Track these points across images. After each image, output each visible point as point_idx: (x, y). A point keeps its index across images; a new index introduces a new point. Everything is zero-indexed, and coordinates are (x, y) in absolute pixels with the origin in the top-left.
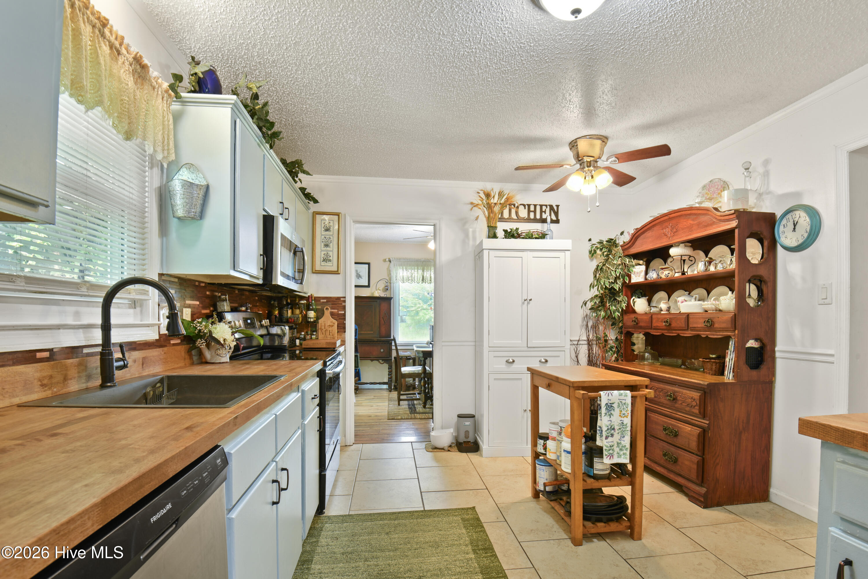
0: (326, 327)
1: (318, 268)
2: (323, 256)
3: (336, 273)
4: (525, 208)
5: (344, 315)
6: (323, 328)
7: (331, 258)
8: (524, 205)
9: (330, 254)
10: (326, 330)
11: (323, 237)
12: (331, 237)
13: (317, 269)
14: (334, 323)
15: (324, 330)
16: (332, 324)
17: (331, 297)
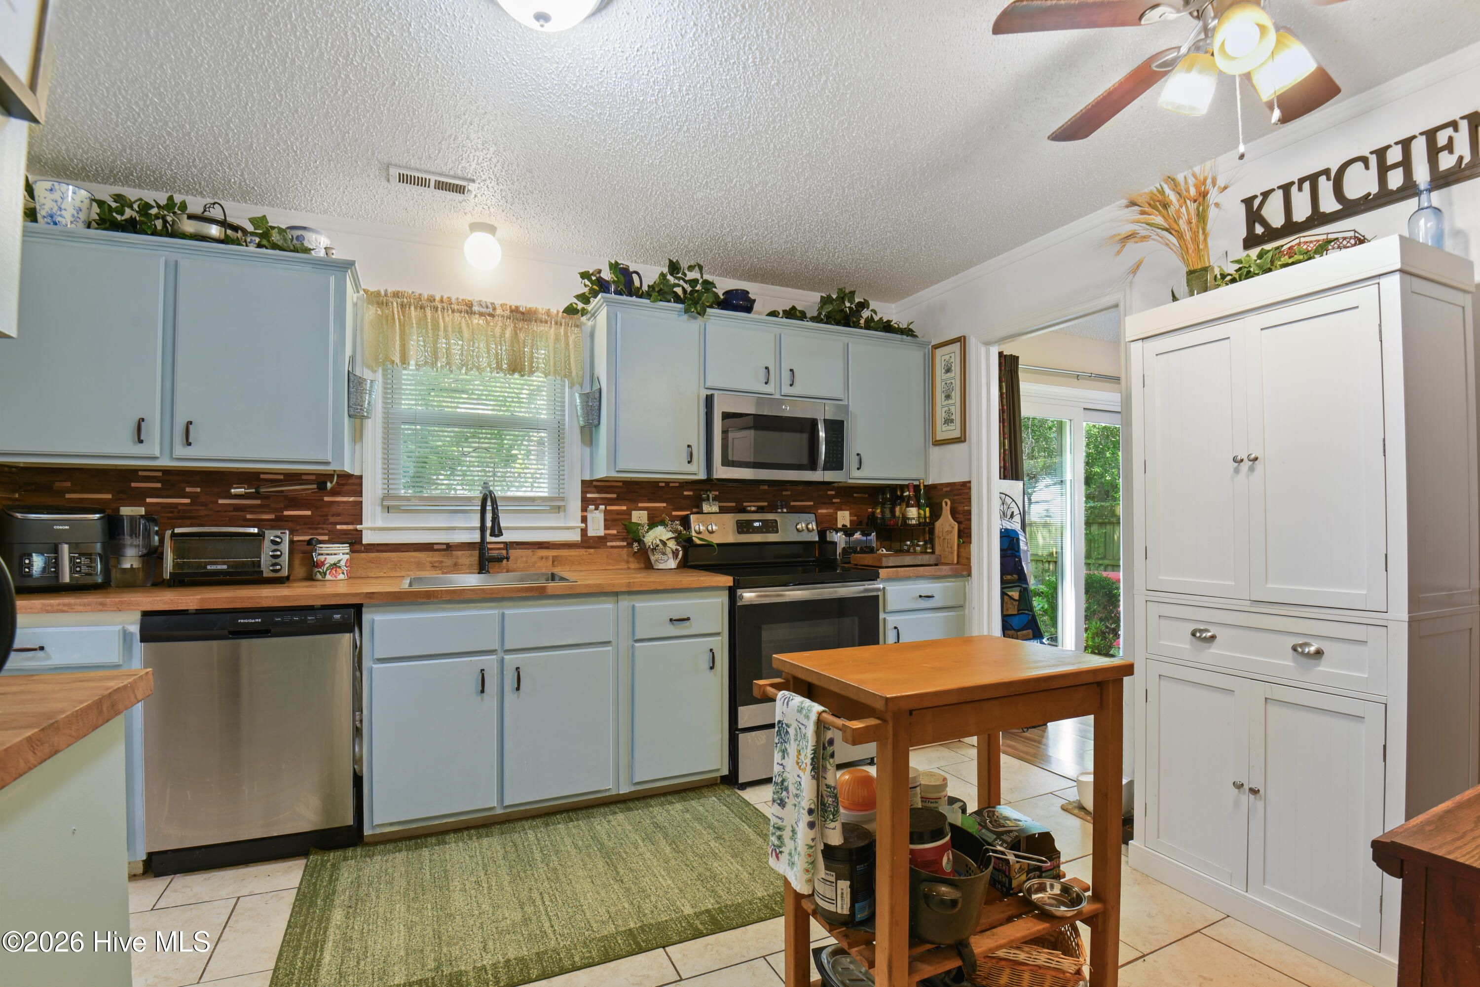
0: (944, 534)
1: (940, 436)
2: (944, 414)
3: (961, 440)
4: (1367, 167)
5: (970, 511)
6: (941, 535)
7: (953, 417)
8: (1364, 160)
9: (953, 409)
10: (944, 539)
11: (943, 383)
12: (953, 381)
13: (937, 439)
14: (953, 527)
15: (942, 538)
16: (950, 529)
17: (954, 483)
